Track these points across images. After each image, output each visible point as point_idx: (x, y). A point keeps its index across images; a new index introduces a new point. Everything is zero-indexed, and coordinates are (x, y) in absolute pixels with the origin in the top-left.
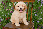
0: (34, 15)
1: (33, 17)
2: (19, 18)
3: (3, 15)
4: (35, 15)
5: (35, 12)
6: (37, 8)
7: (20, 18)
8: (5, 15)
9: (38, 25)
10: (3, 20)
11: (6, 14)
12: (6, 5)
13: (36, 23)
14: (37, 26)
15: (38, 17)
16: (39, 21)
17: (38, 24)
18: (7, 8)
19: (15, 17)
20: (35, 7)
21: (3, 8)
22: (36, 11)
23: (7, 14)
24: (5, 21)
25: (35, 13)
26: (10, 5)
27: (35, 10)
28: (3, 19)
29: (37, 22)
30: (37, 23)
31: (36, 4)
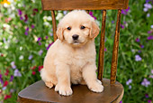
0: (129, 59)
1: (127, 64)
2: (70, 66)
3: (21, 58)
4: (133, 58)
5: (134, 47)
6: (142, 34)
7: (75, 69)
8: (30, 58)
9: (147, 95)
10: (20, 75)
11: (33, 54)
12: (34, 22)
13: (137, 89)
14: (142, 100)
15: (145, 66)
16: (149, 80)
17: (147, 91)
18: (37, 34)
19: (56, 62)
20: (134, 31)
21: (21, 32)
22: (138, 46)
23: (35, 52)
24: (29, 78)
25: (134, 51)
26: (47, 24)
27: (135, 42)
28: (20, 70)
29: (143, 84)
30: (141, 89)
31: (140, 21)
